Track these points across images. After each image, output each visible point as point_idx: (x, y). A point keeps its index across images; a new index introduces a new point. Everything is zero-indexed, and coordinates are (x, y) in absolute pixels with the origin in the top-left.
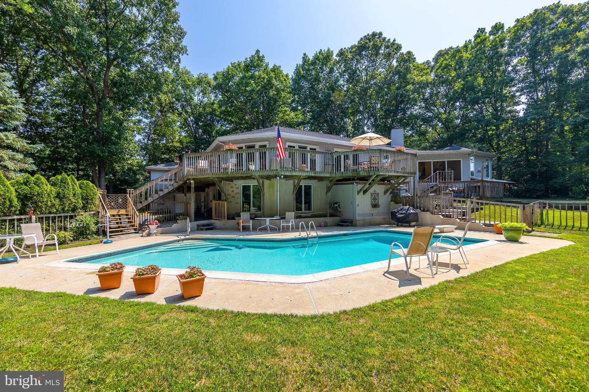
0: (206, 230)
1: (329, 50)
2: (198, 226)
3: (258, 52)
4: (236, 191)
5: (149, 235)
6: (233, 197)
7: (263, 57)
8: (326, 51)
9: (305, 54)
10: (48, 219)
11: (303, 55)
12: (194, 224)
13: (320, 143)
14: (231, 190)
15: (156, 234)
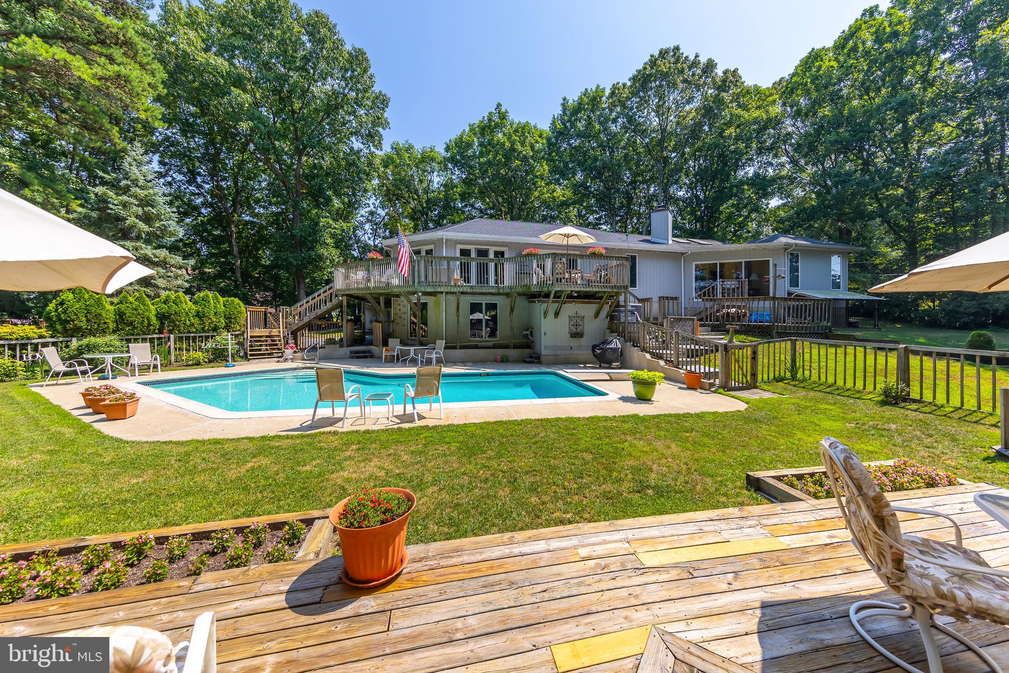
0: (358, 357)
1: (598, 87)
3: (499, 106)
5: (286, 360)
6: (401, 317)
7: (506, 112)
8: (594, 90)
9: (564, 99)
10: (188, 338)
11: (562, 101)
12: (346, 350)
13: (508, 243)
14: (398, 308)
15: (292, 360)
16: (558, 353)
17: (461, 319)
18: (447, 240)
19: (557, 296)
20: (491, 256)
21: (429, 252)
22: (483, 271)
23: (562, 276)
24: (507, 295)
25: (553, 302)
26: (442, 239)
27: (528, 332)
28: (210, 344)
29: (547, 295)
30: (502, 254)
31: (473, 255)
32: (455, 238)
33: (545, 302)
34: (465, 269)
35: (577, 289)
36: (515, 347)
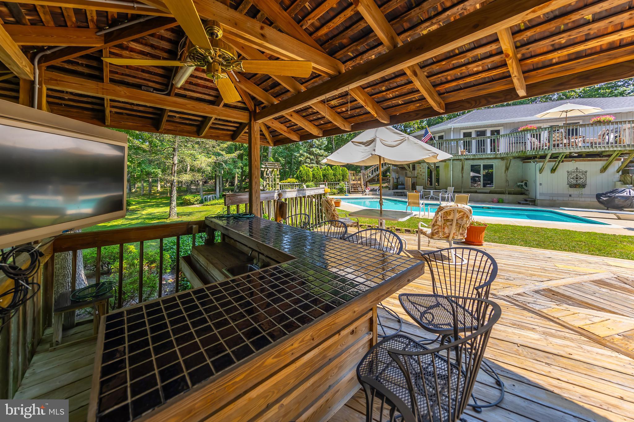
0: (398, 195)
2: (394, 192)
4: (423, 170)
5: (366, 195)
6: (421, 175)
10: (331, 184)
12: (392, 191)
13: (504, 124)
14: (420, 170)
15: (369, 195)
16: (554, 198)
17: (464, 175)
18: (454, 128)
19: (554, 157)
20: (488, 134)
21: (441, 137)
22: (481, 145)
23: (560, 142)
24: (502, 159)
25: (549, 161)
26: (451, 129)
27: (523, 184)
28: (338, 187)
29: (543, 157)
30: (498, 132)
31: (473, 135)
32: (460, 127)
33: (540, 162)
34: (467, 145)
35: (576, 151)
36: (509, 194)
